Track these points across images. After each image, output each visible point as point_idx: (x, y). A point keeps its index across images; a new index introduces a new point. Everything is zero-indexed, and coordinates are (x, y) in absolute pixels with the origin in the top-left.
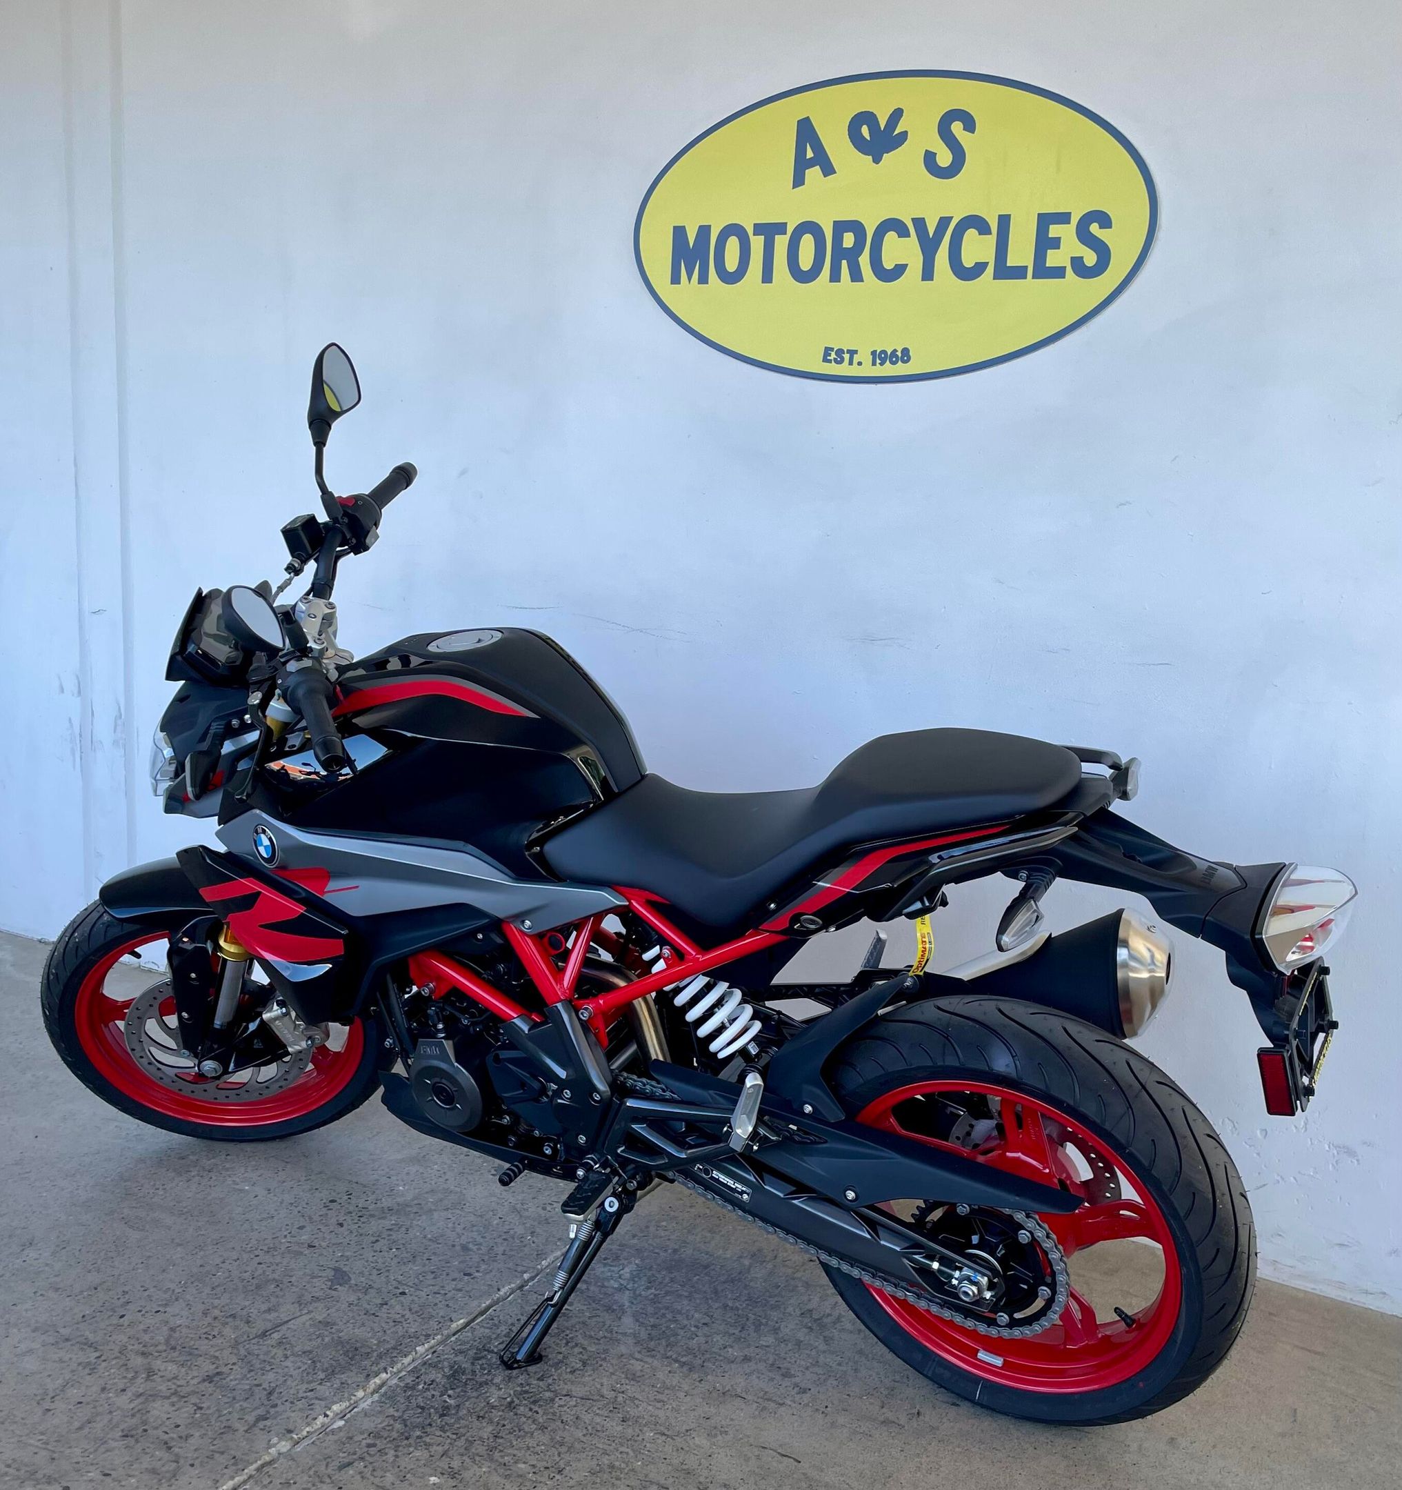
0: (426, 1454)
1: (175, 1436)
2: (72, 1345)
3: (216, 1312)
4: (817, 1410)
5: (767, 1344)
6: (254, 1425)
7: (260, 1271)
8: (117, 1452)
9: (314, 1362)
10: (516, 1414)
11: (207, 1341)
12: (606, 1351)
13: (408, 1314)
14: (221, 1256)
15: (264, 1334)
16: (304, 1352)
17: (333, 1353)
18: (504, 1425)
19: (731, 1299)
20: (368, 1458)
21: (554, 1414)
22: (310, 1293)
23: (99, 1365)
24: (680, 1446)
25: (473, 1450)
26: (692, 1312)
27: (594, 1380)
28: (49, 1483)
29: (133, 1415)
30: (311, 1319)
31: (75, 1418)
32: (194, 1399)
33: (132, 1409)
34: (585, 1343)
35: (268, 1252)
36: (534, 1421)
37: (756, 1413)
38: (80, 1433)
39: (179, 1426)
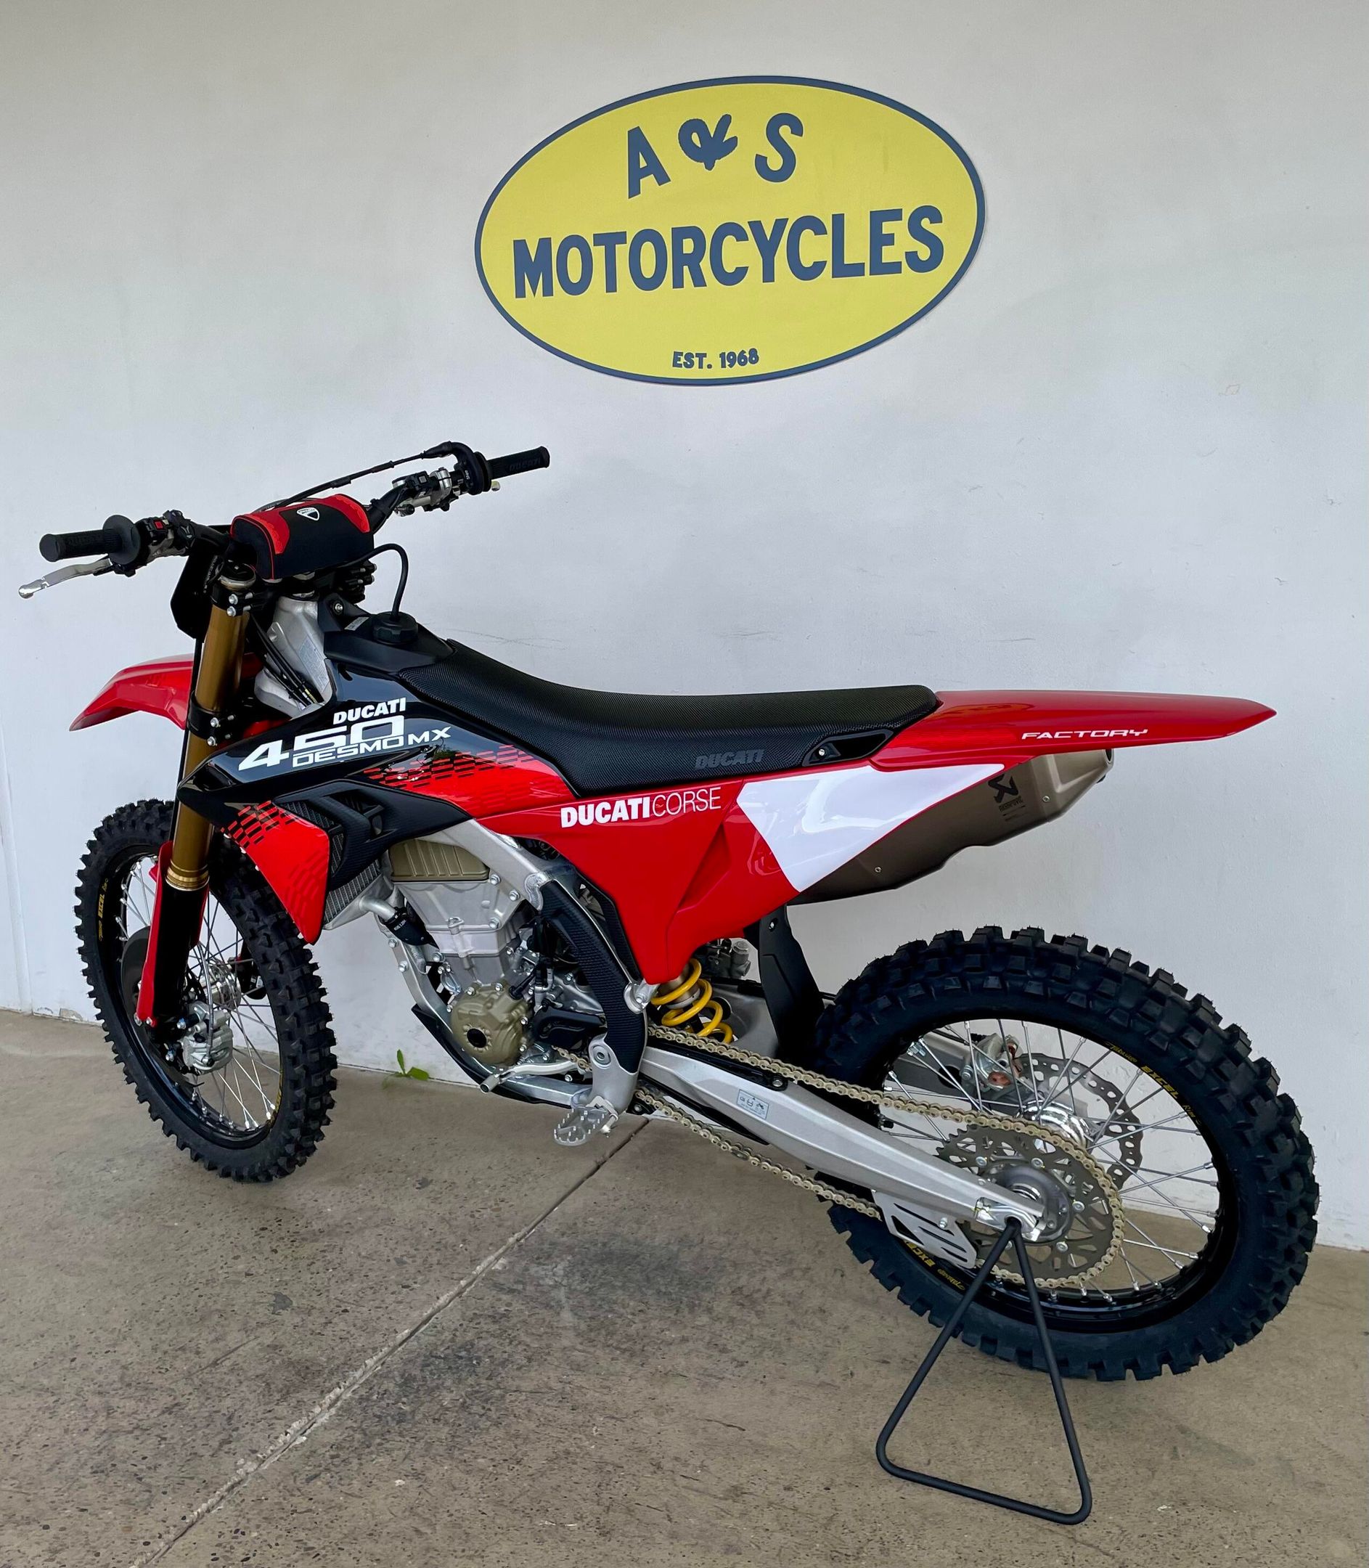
0: (388, 1459)
1: (144, 1467)
2: (29, 1392)
3: (165, 1347)
4: (756, 1380)
5: (704, 1323)
6: (220, 1450)
7: (202, 1303)
8: (89, 1487)
9: (268, 1384)
10: (470, 1413)
11: (160, 1375)
12: (549, 1346)
13: (353, 1330)
14: (161, 1293)
15: (215, 1363)
16: (257, 1376)
17: (286, 1374)
18: (460, 1425)
19: (662, 1285)
20: (333, 1469)
21: (506, 1409)
22: (254, 1319)
23: (59, 1408)
24: (630, 1427)
25: (434, 1451)
26: (627, 1301)
27: (541, 1374)
28: (29, 1523)
29: (100, 1453)
30: (259, 1344)
31: (43, 1460)
32: (157, 1431)
33: (98, 1446)
34: (528, 1340)
35: (207, 1284)
36: (488, 1418)
37: (699, 1389)
38: (51, 1474)
39: (146, 1458)
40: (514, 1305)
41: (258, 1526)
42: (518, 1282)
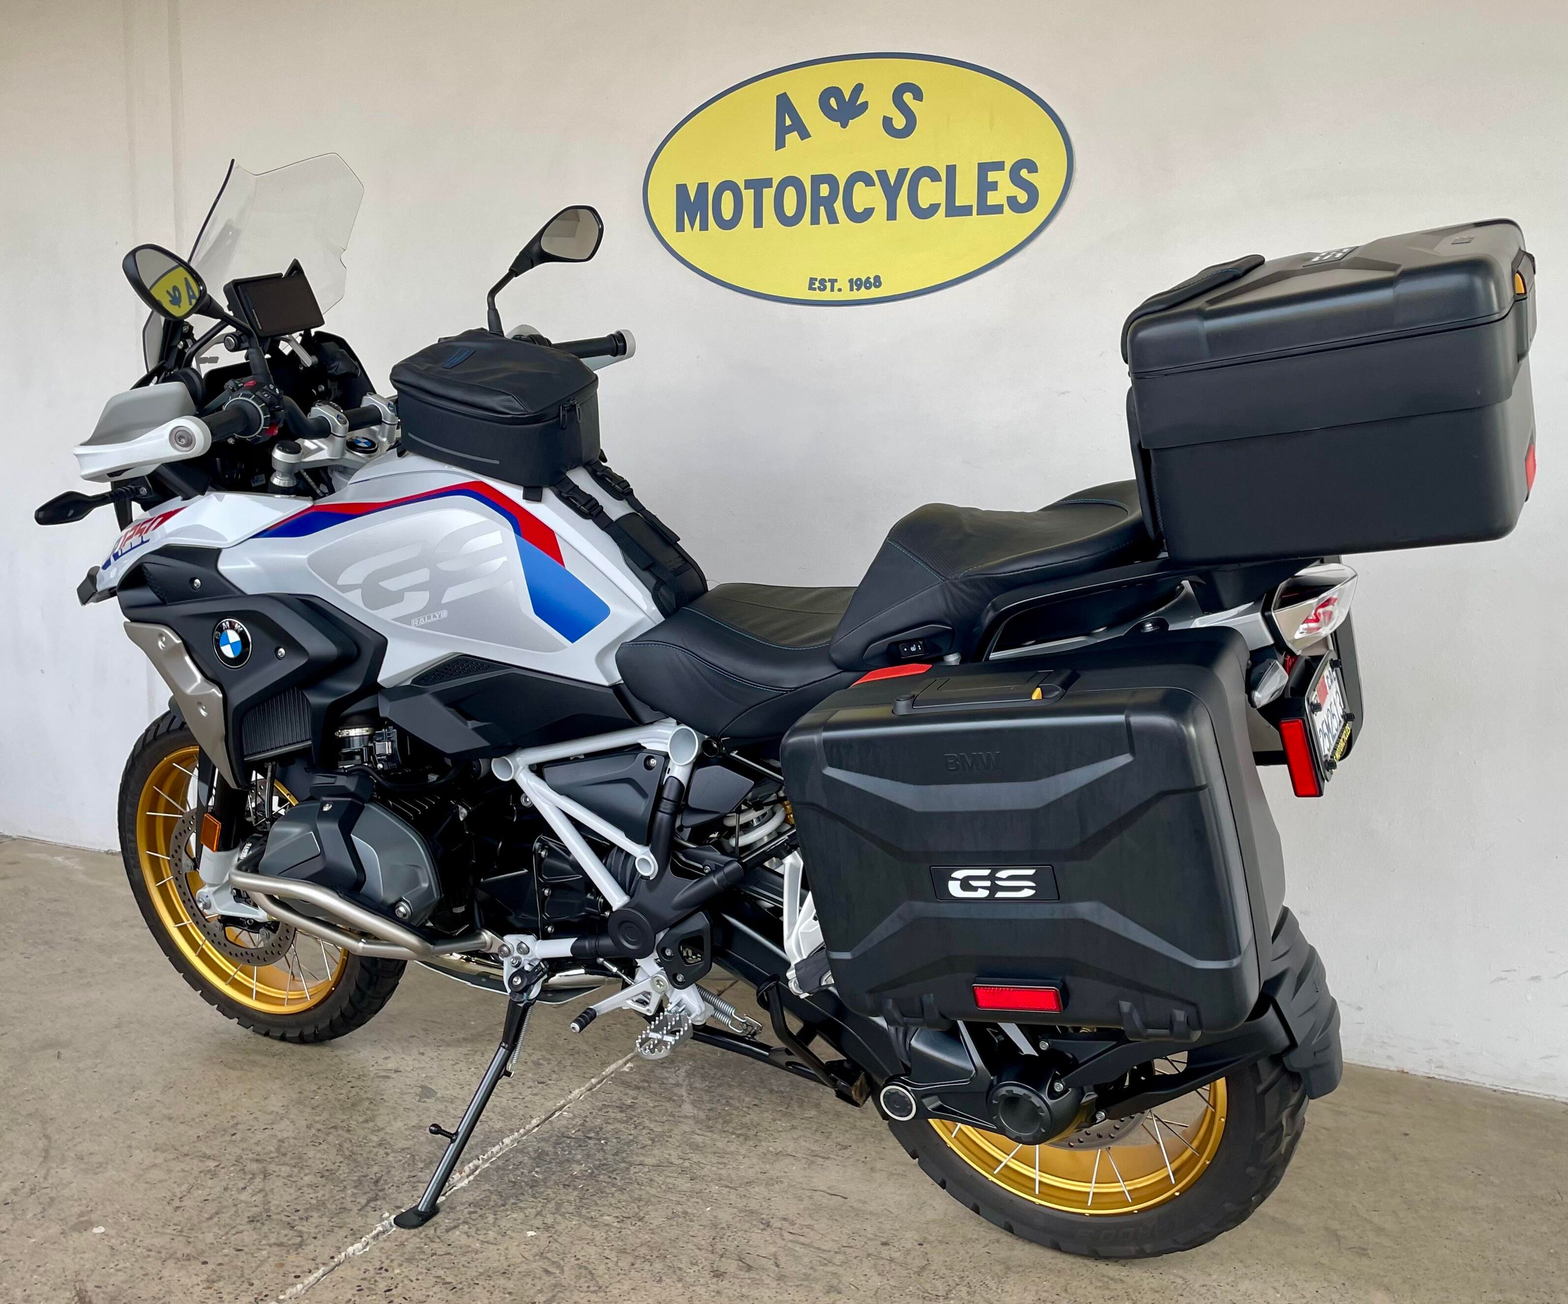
0: (522, 1215)
1: (296, 1218)
2: (192, 1159)
3: (319, 1126)
4: (858, 1160)
6: (366, 1205)
7: (354, 1093)
8: (245, 1233)
10: (597, 1181)
11: (313, 1148)
12: (670, 1131)
17: (430, 1148)
18: (588, 1190)
20: (470, 1221)
21: (630, 1179)
22: (401, 1105)
23: (220, 1171)
24: (743, 1194)
25: (563, 1210)
26: (743, 1098)
27: (662, 1152)
28: (189, 1260)
29: (256, 1206)
30: (405, 1125)
31: (204, 1211)
33: (255, 1201)
34: (652, 1126)
35: (359, 1078)
36: (614, 1185)
37: (806, 1166)
38: (210, 1222)
39: (298, 1211)
40: (640, 1098)
41: (400, 1265)
42: (644, 1081)
